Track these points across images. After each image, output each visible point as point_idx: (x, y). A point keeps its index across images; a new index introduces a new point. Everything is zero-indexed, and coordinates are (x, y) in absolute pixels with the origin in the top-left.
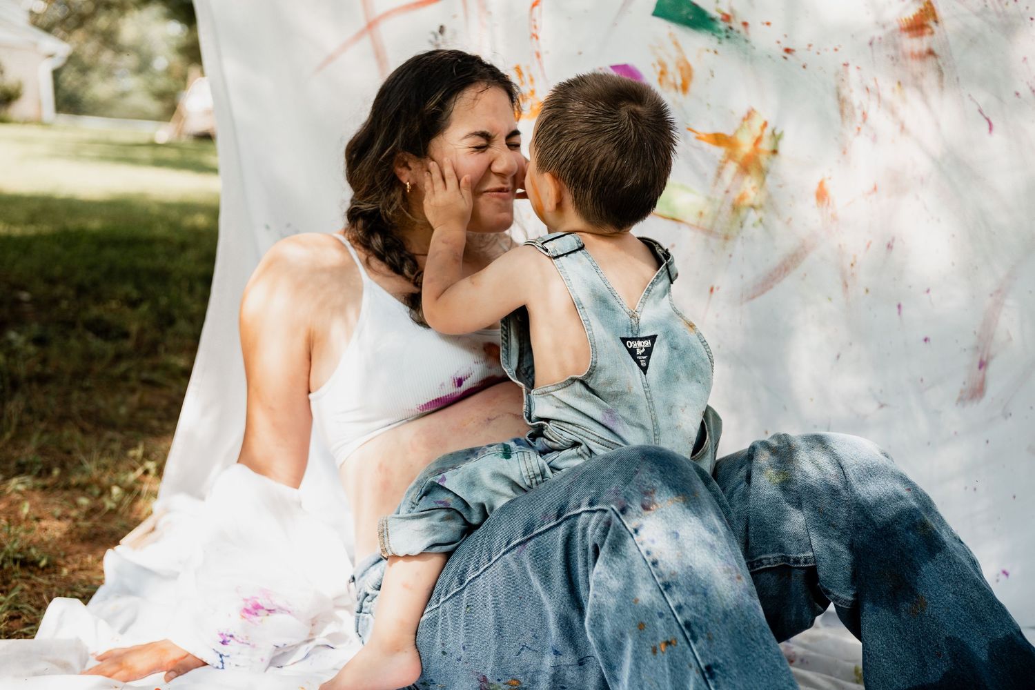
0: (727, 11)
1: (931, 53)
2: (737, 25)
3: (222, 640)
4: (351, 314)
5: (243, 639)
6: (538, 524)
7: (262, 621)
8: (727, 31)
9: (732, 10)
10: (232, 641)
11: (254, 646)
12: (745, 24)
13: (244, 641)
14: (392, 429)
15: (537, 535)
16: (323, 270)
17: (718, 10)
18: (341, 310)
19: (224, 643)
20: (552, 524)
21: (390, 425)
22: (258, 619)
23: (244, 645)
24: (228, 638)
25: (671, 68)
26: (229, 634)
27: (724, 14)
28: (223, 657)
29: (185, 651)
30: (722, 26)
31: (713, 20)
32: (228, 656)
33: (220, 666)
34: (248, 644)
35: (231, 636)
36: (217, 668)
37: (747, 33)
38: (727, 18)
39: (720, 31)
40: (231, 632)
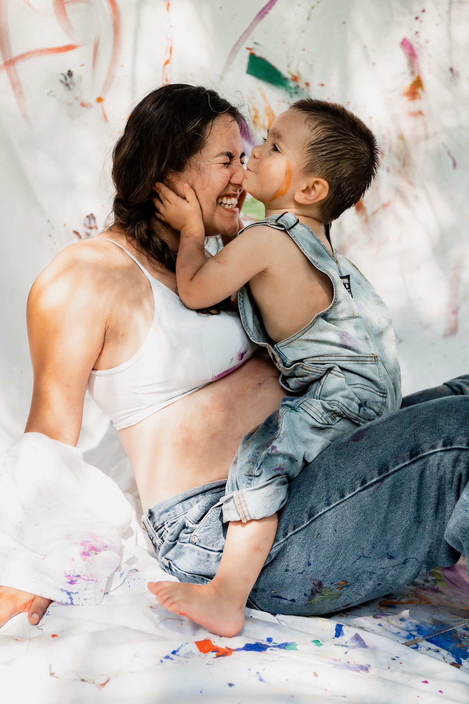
0: (295, 74)
1: (420, 113)
2: (302, 85)
3: (69, 581)
4: (146, 304)
5: (88, 577)
6: (391, 464)
7: (93, 560)
8: (295, 88)
9: (298, 73)
10: (79, 580)
11: (96, 581)
12: (307, 84)
13: (90, 578)
14: (185, 397)
15: (393, 473)
16: (116, 269)
17: (290, 73)
18: (138, 302)
19: (72, 582)
20: (407, 463)
21: (184, 393)
22: (91, 558)
23: (90, 582)
24: (75, 578)
25: (262, 114)
26: (76, 575)
27: (293, 76)
28: (71, 595)
29: (32, 594)
30: (292, 84)
31: (286, 79)
32: (77, 593)
33: (69, 602)
34: (92, 580)
35: (78, 576)
36: (67, 604)
37: (309, 91)
38: (295, 79)
39: (290, 88)
40: (78, 573)
